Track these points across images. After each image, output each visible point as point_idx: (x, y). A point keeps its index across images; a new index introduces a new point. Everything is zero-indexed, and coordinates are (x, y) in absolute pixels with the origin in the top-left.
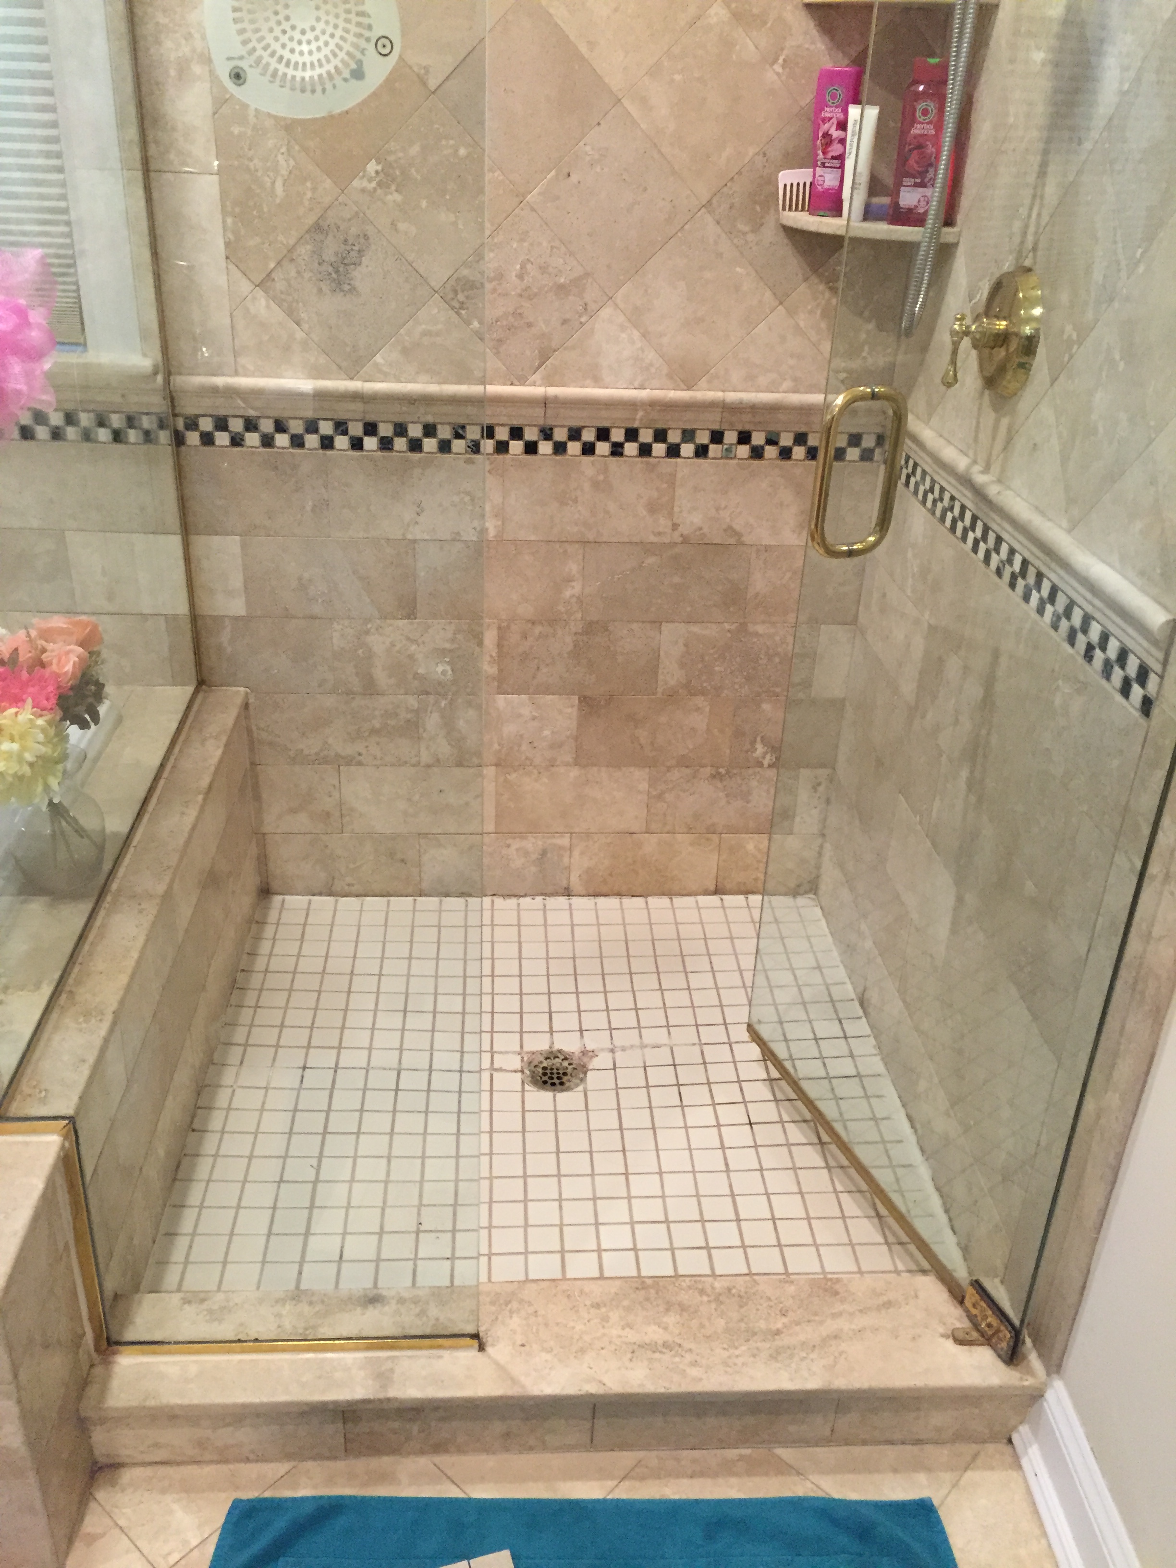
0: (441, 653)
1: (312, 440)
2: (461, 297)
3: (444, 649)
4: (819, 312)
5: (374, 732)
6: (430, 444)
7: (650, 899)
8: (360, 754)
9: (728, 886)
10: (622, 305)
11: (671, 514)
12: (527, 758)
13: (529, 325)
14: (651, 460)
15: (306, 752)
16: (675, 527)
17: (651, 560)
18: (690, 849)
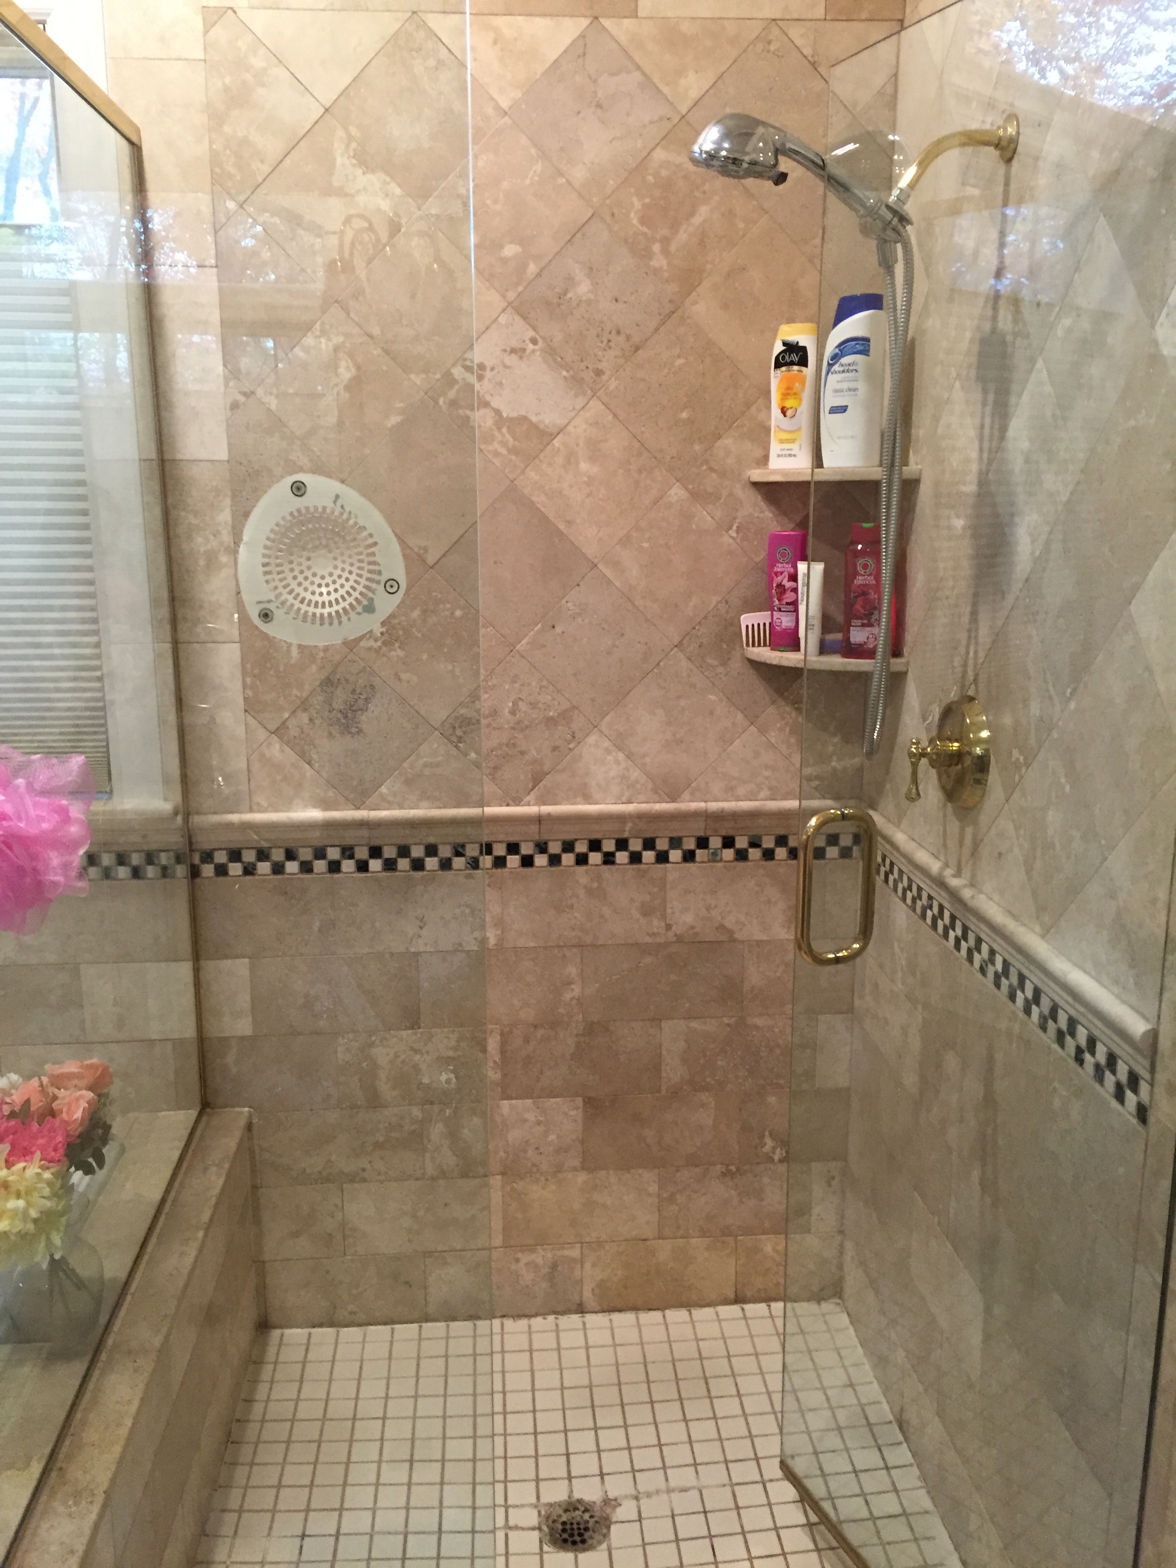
0: (444, 1060)
1: (320, 866)
2: (459, 732)
3: (449, 1058)
4: (788, 730)
5: (378, 1145)
6: (431, 863)
7: (668, 1312)
8: (364, 1170)
9: (749, 1294)
10: (606, 732)
11: (664, 916)
12: (534, 1165)
13: (523, 753)
14: (642, 866)
15: (307, 1171)
16: (669, 927)
17: (648, 960)
18: (706, 1254)
